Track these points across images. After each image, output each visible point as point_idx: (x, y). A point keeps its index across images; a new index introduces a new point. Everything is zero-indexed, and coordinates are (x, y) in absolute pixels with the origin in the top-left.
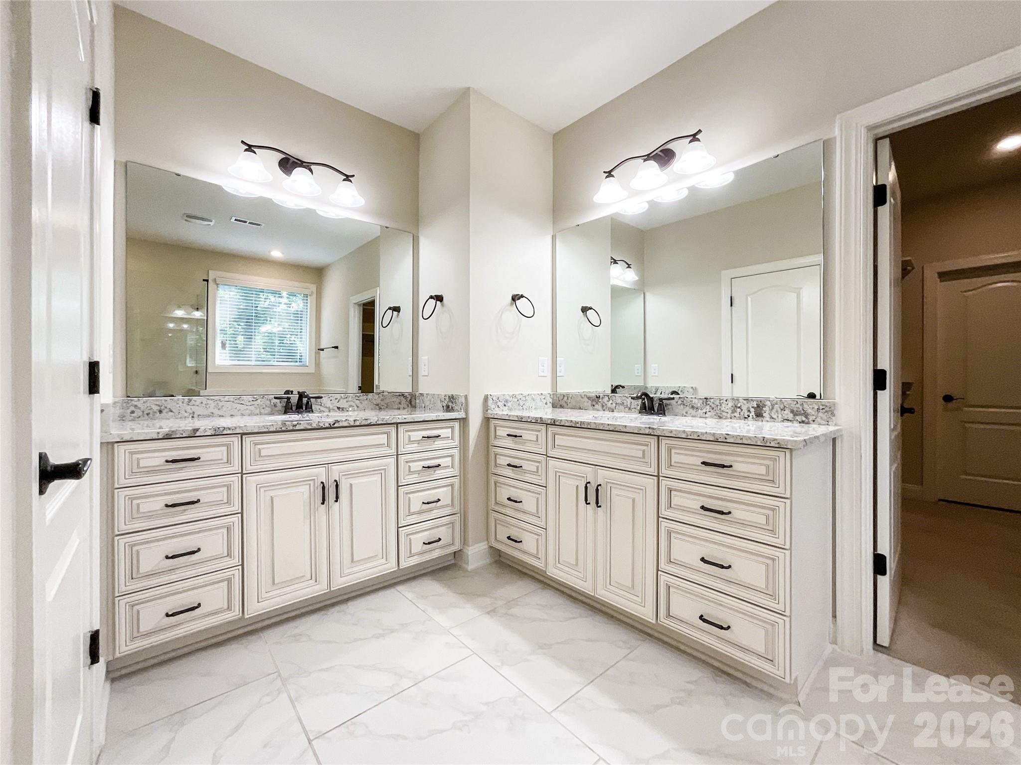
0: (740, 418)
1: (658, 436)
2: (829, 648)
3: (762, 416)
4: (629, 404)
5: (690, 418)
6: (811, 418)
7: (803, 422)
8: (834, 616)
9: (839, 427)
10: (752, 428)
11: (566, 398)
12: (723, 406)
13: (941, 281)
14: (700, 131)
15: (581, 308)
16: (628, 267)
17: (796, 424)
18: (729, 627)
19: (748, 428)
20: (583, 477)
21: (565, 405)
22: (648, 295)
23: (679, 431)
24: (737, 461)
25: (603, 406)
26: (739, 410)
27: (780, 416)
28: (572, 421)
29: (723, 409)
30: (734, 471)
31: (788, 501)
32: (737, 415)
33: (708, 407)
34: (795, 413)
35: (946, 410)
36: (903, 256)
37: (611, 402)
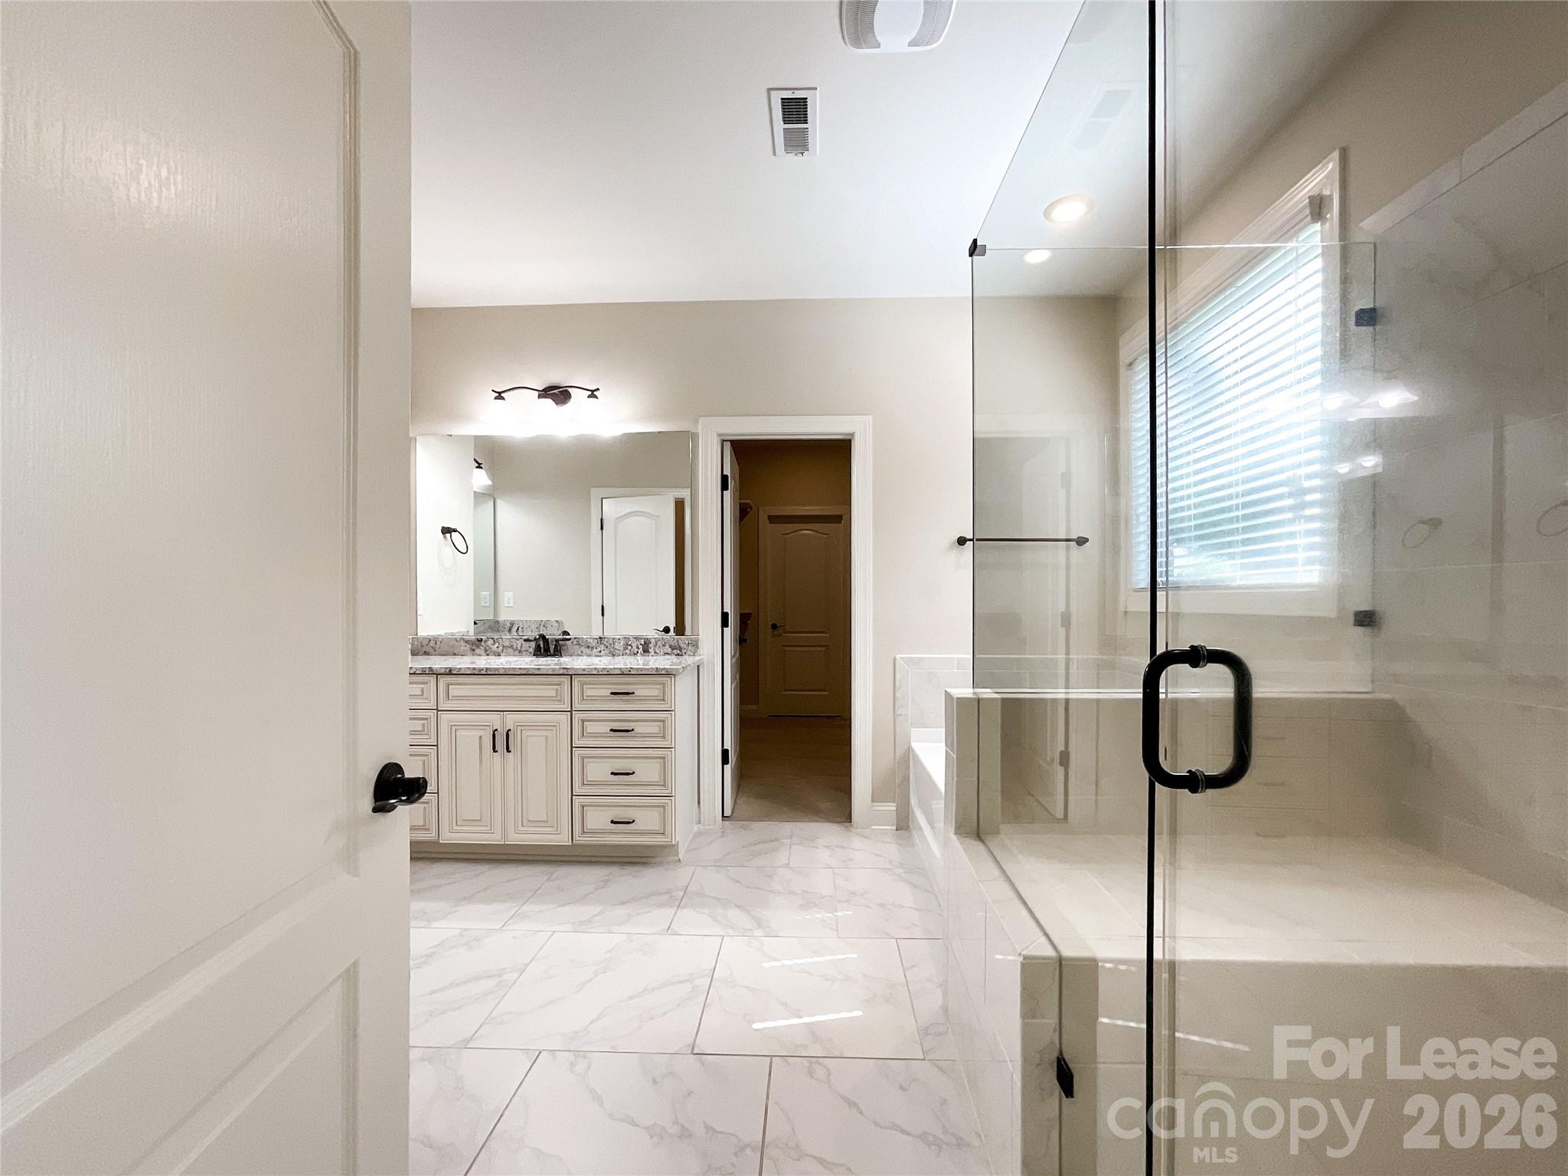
0: (630, 655)
1: (571, 675)
2: (696, 828)
3: (648, 652)
4: (519, 646)
5: (585, 657)
6: (684, 651)
7: (678, 655)
8: (699, 803)
9: (701, 657)
10: (641, 662)
11: (432, 643)
12: (616, 644)
13: (770, 523)
14: (598, 389)
15: (440, 529)
16: (477, 467)
17: (674, 657)
18: (634, 821)
19: (638, 662)
20: (489, 726)
21: (431, 651)
22: (499, 502)
23: (592, 669)
24: (636, 689)
25: (486, 650)
26: (630, 647)
27: (662, 651)
28: (474, 669)
29: (616, 647)
30: (636, 696)
31: (673, 713)
32: (628, 651)
33: (602, 646)
34: (673, 648)
35: (773, 636)
36: (740, 499)
37: (497, 645)
